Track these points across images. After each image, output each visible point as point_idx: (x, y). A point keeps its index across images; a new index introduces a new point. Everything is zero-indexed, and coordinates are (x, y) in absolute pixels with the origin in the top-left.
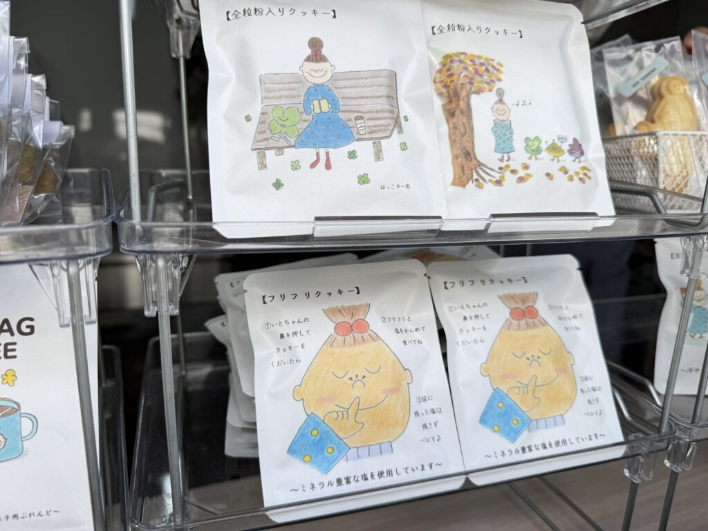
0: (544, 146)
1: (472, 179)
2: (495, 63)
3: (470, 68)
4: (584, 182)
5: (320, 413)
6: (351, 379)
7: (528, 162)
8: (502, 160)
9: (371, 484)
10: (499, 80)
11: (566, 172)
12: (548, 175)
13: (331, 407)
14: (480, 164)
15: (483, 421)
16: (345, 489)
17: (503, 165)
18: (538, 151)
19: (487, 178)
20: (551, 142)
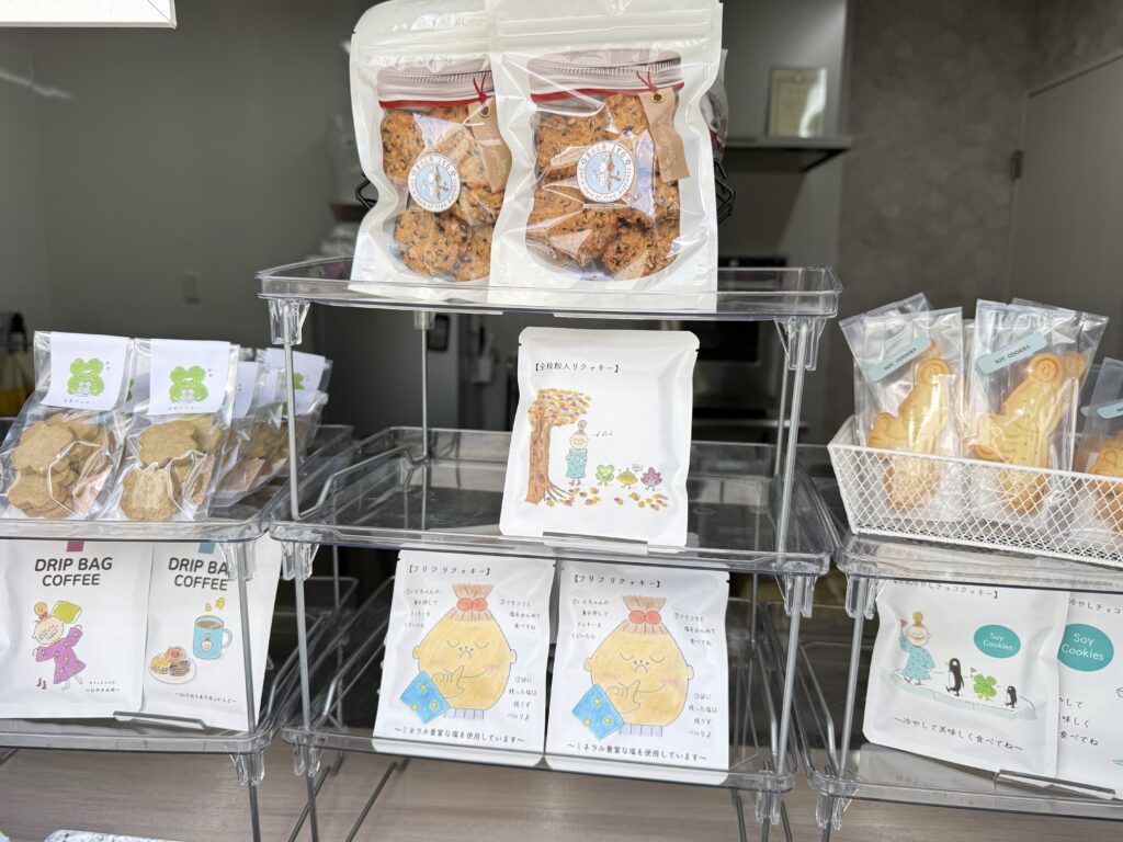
0: (616, 473)
1: (544, 496)
2: (583, 398)
3: (557, 403)
4: (657, 509)
5: (430, 673)
6: (461, 649)
7: (598, 487)
8: (572, 484)
9: (459, 741)
10: (584, 412)
11: (637, 499)
12: (617, 500)
13: (438, 669)
14: (552, 486)
15: (575, 711)
16: (436, 738)
17: (573, 488)
18: (610, 477)
19: (558, 498)
20: (625, 470)
